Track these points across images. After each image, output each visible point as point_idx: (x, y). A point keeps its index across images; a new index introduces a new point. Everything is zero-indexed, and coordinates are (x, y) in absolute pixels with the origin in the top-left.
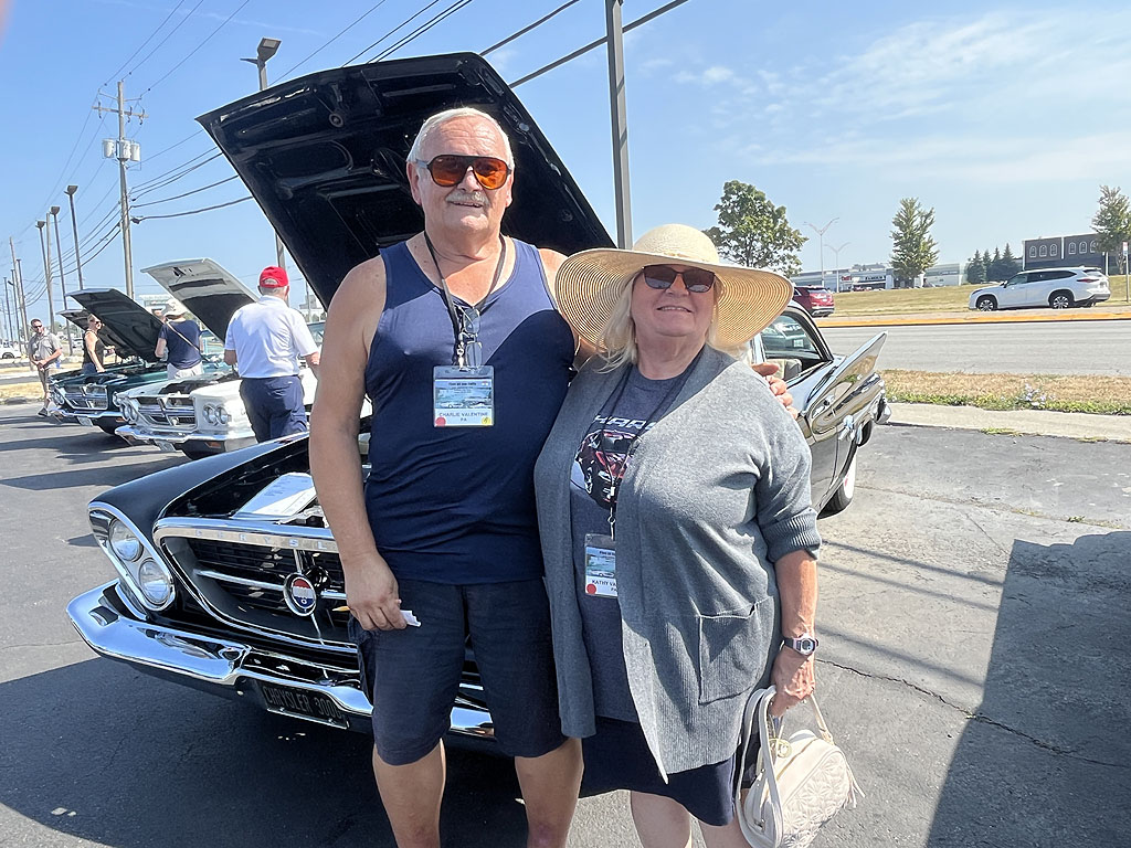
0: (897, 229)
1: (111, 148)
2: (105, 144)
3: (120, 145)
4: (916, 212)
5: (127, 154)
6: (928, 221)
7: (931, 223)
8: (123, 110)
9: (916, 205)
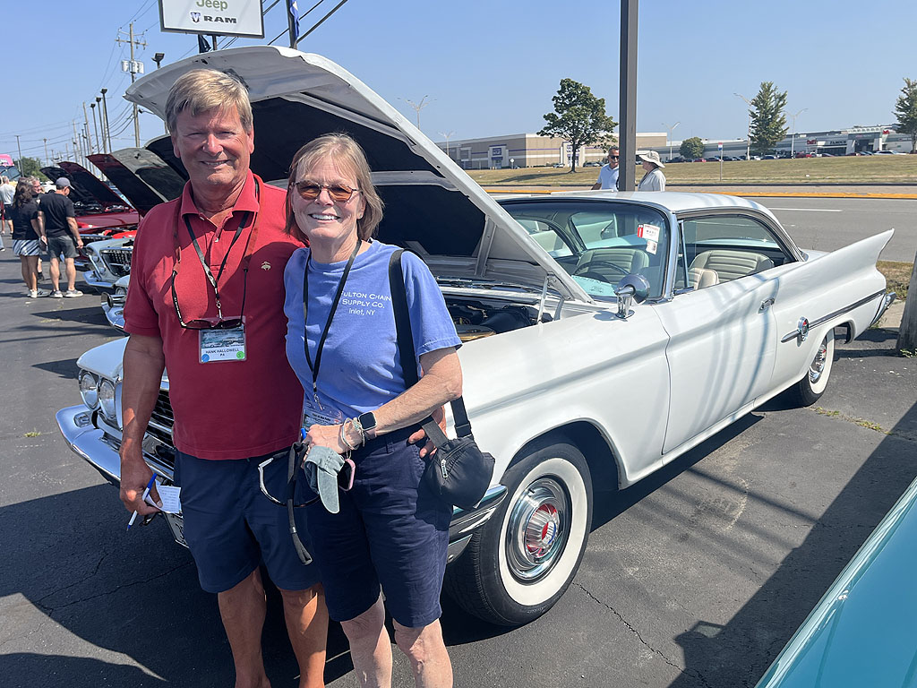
0: (754, 109)
1: (126, 67)
2: (122, 63)
3: (131, 64)
4: (773, 94)
5: (136, 70)
6: (781, 103)
7: (782, 105)
8: (134, 40)
9: (772, 88)
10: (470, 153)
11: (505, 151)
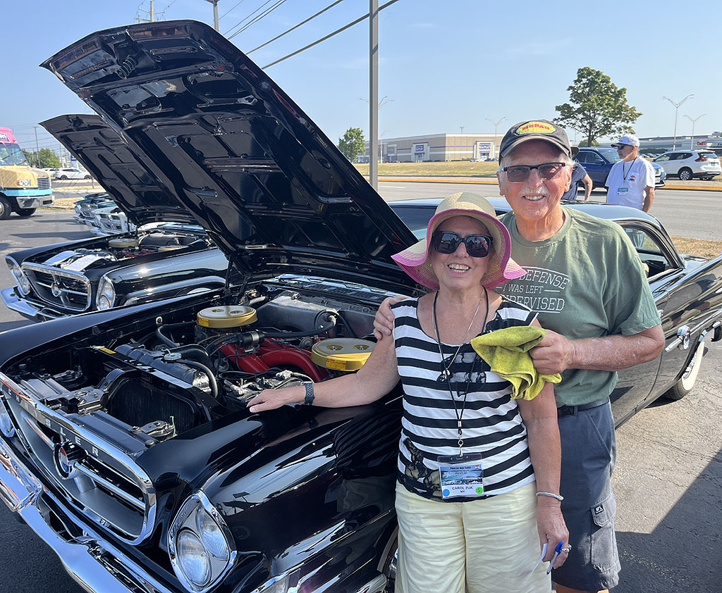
10: (396, 149)
11: (427, 148)
